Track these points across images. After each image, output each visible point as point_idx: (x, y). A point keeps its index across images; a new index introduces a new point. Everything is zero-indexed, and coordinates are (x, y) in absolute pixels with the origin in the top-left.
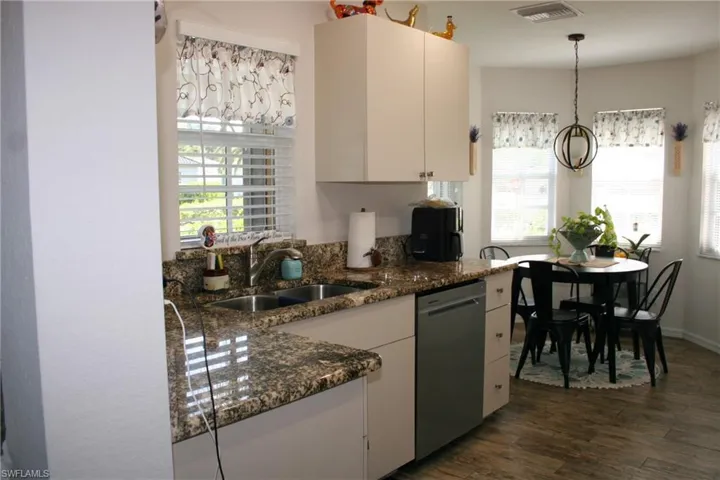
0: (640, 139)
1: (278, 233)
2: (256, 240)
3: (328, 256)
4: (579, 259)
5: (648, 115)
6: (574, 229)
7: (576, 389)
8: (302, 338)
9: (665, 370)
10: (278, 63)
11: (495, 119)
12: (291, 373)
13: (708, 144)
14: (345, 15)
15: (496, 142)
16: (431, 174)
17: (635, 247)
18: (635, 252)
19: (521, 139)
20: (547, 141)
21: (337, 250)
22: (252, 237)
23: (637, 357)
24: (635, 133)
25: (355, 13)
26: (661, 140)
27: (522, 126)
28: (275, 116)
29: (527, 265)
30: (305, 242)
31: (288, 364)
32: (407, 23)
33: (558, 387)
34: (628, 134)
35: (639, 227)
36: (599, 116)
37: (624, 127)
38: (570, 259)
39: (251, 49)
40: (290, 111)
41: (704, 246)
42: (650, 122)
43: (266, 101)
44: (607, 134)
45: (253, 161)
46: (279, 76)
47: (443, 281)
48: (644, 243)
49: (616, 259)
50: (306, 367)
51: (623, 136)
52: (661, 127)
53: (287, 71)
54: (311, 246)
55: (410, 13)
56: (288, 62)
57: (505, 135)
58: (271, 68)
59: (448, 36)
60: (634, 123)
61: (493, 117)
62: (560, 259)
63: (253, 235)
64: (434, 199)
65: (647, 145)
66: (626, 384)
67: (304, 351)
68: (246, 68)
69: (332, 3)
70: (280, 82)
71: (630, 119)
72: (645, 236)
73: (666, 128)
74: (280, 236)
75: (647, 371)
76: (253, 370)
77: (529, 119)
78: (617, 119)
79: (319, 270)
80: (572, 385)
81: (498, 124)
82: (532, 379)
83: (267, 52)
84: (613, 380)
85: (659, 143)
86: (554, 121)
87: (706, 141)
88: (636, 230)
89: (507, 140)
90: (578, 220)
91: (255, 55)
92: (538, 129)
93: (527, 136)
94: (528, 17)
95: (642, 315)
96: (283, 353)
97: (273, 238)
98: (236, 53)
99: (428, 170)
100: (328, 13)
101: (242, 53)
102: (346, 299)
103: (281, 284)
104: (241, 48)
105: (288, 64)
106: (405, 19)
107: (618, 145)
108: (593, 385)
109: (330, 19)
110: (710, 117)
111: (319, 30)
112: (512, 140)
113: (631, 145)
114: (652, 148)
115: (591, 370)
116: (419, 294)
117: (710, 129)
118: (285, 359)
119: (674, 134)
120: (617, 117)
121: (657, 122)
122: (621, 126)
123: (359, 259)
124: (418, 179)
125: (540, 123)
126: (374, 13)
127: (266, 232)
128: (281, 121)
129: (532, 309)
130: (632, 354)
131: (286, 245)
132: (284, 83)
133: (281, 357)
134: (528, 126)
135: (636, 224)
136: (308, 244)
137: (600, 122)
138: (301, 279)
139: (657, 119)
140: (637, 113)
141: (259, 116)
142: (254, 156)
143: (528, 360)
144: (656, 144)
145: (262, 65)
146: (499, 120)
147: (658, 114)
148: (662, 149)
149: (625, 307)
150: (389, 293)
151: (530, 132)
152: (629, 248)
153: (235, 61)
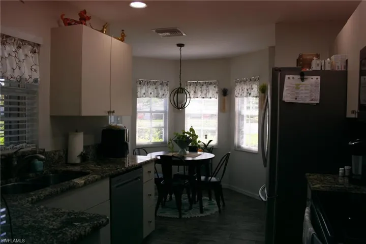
0: (207, 95)
1: (28, 145)
2: (16, 150)
3: (56, 157)
4: (182, 153)
5: (211, 84)
6: (181, 139)
7: (185, 218)
8: (57, 209)
9: (224, 205)
10: (30, 47)
11: (138, 83)
12: (59, 234)
13: (237, 98)
14: (70, 24)
15: (139, 94)
16: (113, 112)
17: (206, 146)
18: (206, 149)
19: (151, 93)
20: (163, 95)
21: (62, 153)
22: (13, 148)
23: (210, 199)
24: (205, 92)
25: (75, 24)
26: (217, 95)
27: (152, 87)
28: (28, 78)
29: (159, 158)
30: (44, 150)
31: (55, 227)
32: (102, 31)
33: (177, 218)
34: (202, 93)
35: (207, 137)
36: (188, 84)
37: (200, 89)
38: (178, 153)
39: (13, 37)
40: (36, 75)
41: (237, 145)
42: (211, 87)
43: (22, 69)
44: (192, 92)
45: (10, 103)
46: (30, 54)
47: (123, 169)
48: (210, 144)
49: (199, 153)
50: (67, 228)
51: (199, 93)
52: (216, 90)
53: (35, 52)
54: (48, 152)
55: (104, 27)
56: (35, 47)
57: (143, 91)
58: (26, 50)
59: (122, 40)
60: (204, 87)
61: (137, 82)
62: (174, 153)
63: (13, 147)
64: (114, 125)
65: (211, 98)
66: (208, 213)
67: (62, 218)
68: (10, 48)
69: (62, 17)
70: (31, 58)
71: (202, 85)
72: (210, 141)
73: (219, 90)
74: (29, 147)
75: (216, 206)
76: (34, 235)
77: (155, 83)
78: (197, 85)
79: (52, 166)
80: (183, 216)
81: (139, 85)
82: (163, 215)
83: (23, 40)
84: (202, 212)
85: (216, 97)
86: (167, 85)
87: (236, 97)
88: (206, 138)
89: (144, 94)
90: (182, 134)
91: (16, 41)
92: (159, 89)
93: (154, 92)
94: (160, 34)
95: (214, 179)
96: (49, 220)
97: (26, 147)
98: (4, 39)
99: (112, 110)
100: (58, 22)
101: (8, 40)
102: (74, 182)
103: (31, 175)
104: (8, 37)
105: (35, 48)
106: (101, 29)
107: (197, 97)
108: (193, 216)
109: (60, 26)
110: (238, 86)
111: (53, 31)
112: (146, 94)
113: (203, 98)
114: (213, 99)
115: (191, 208)
116: (111, 177)
117: (238, 91)
118: (52, 225)
119: (222, 93)
120: (197, 84)
121: (215, 87)
122: (198, 88)
123: (75, 158)
124: (107, 114)
125: (160, 86)
126: (85, 24)
127: (21, 145)
128: (31, 80)
129: (161, 179)
130: (208, 198)
131: (34, 152)
132: (32, 59)
133: (49, 223)
134: (154, 87)
135: (206, 135)
136: (46, 151)
137: (189, 86)
138: (43, 171)
139: (214, 85)
140: (206, 82)
141: (18, 77)
142: (12, 100)
143: (160, 206)
144: (214, 97)
145: (20, 48)
146: (140, 84)
147: (215, 83)
148: (217, 100)
149: (204, 176)
150: (96, 178)
151: (155, 90)
152: (203, 147)
153: (4, 44)
